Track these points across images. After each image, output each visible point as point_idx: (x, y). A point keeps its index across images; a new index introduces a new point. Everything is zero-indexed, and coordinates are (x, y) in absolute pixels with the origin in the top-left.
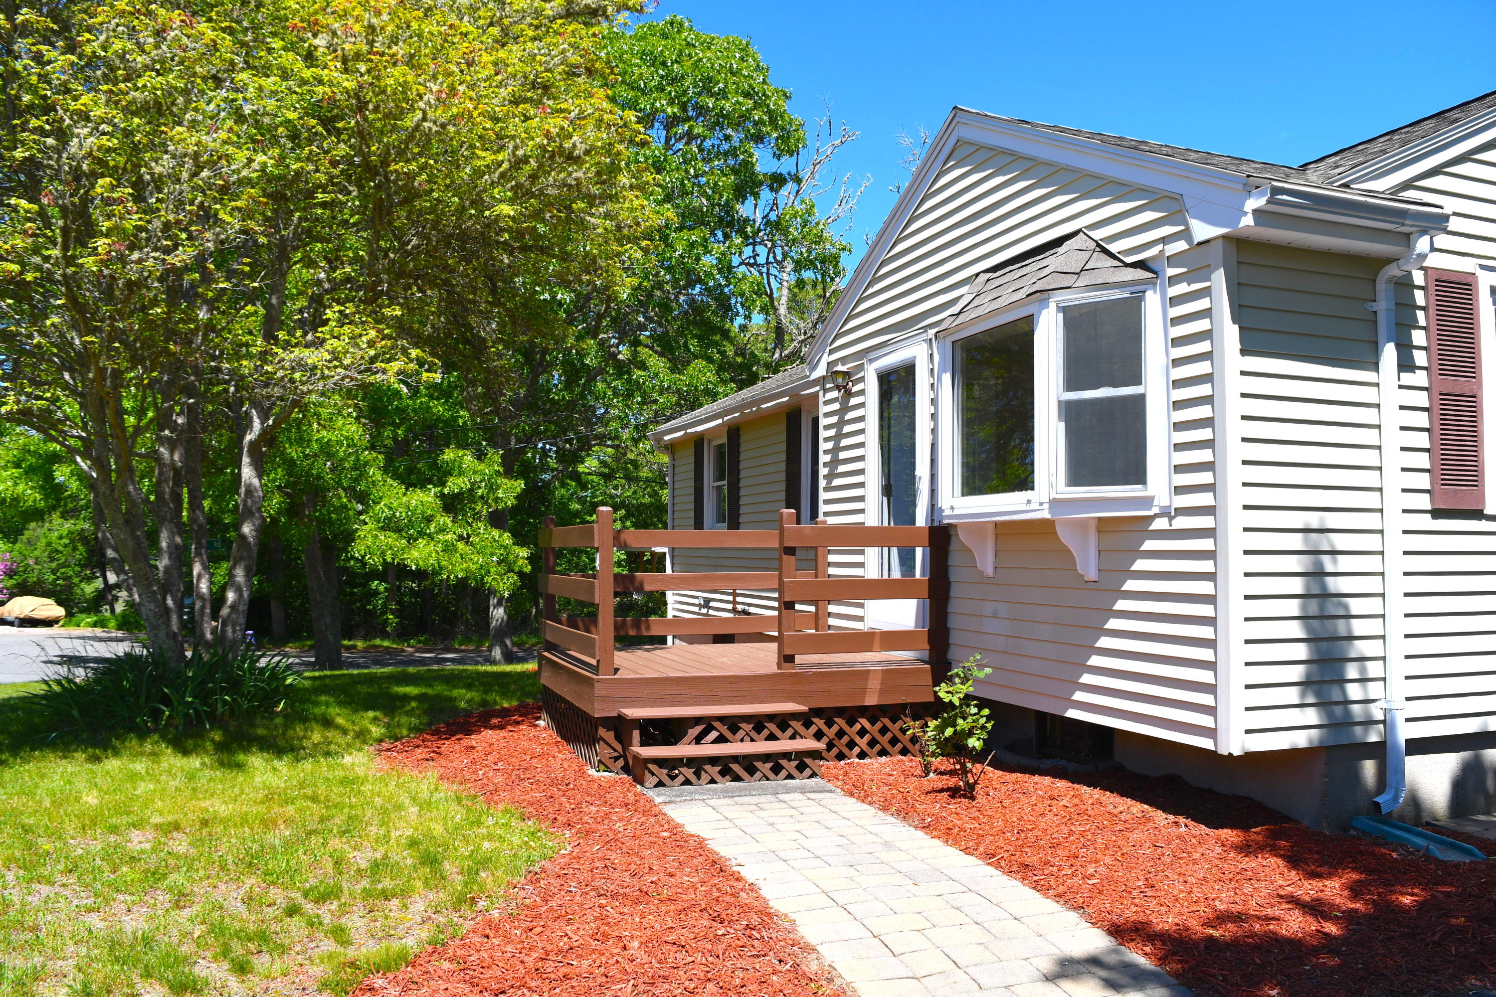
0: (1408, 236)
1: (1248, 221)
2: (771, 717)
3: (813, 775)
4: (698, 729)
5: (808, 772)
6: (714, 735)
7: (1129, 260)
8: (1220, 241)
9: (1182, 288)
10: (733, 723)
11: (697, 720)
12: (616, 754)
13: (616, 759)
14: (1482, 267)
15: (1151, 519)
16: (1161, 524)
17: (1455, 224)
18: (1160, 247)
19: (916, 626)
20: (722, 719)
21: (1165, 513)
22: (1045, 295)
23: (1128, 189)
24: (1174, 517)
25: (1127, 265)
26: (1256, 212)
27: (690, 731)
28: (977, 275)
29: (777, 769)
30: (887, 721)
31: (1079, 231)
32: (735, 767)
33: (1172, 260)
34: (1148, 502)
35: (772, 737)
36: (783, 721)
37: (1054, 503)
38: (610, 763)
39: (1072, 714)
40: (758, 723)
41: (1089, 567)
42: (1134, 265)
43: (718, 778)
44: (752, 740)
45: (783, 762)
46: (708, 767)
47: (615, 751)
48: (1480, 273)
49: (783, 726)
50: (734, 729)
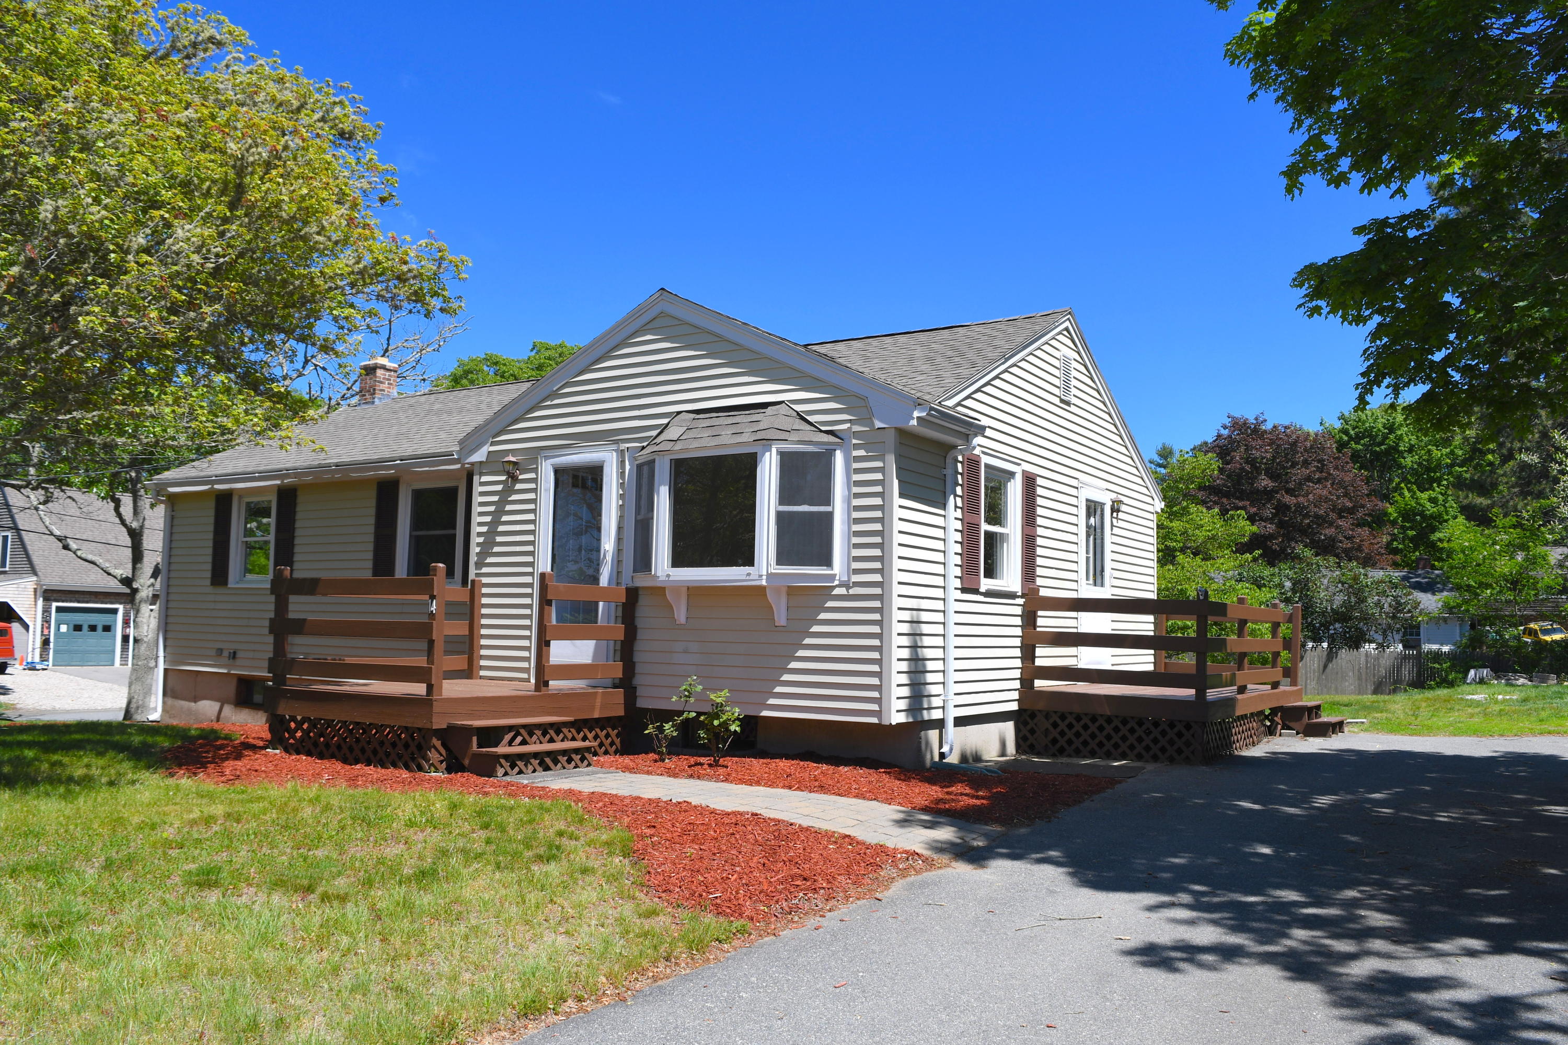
0: (968, 435)
1: (914, 422)
2: (552, 725)
3: (589, 765)
4: (512, 734)
5: (586, 762)
6: (519, 739)
7: (823, 428)
8: (893, 430)
9: (862, 453)
10: (530, 729)
11: (510, 728)
12: (442, 758)
13: (442, 762)
14: (984, 453)
15: (834, 587)
16: (837, 591)
17: (988, 432)
18: (848, 425)
19: (593, 661)
20: (524, 726)
21: (845, 585)
22: (769, 442)
23: (824, 384)
24: (851, 588)
25: (821, 431)
26: (918, 418)
27: (506, 737)
28: (679, 413)
29: (569, 761)
30: (598, 730)
31: (782, 402)
32: (548, 760)
33: (856, 435)
34: (833, 577)
35: (551, 740)
36: (558, 728)
37: (770, 576)
38: (437, 765)
39: (765, 713)
40: (544, 728)
41: (781, 618)
42: (827, 432)
43: (538, 768)
44: (541, 743)
45: (573, 756)
46: (532, 761)
47: (441, 755)
48: (982, 455)
49: (558, 732)
50: (531, 734)
